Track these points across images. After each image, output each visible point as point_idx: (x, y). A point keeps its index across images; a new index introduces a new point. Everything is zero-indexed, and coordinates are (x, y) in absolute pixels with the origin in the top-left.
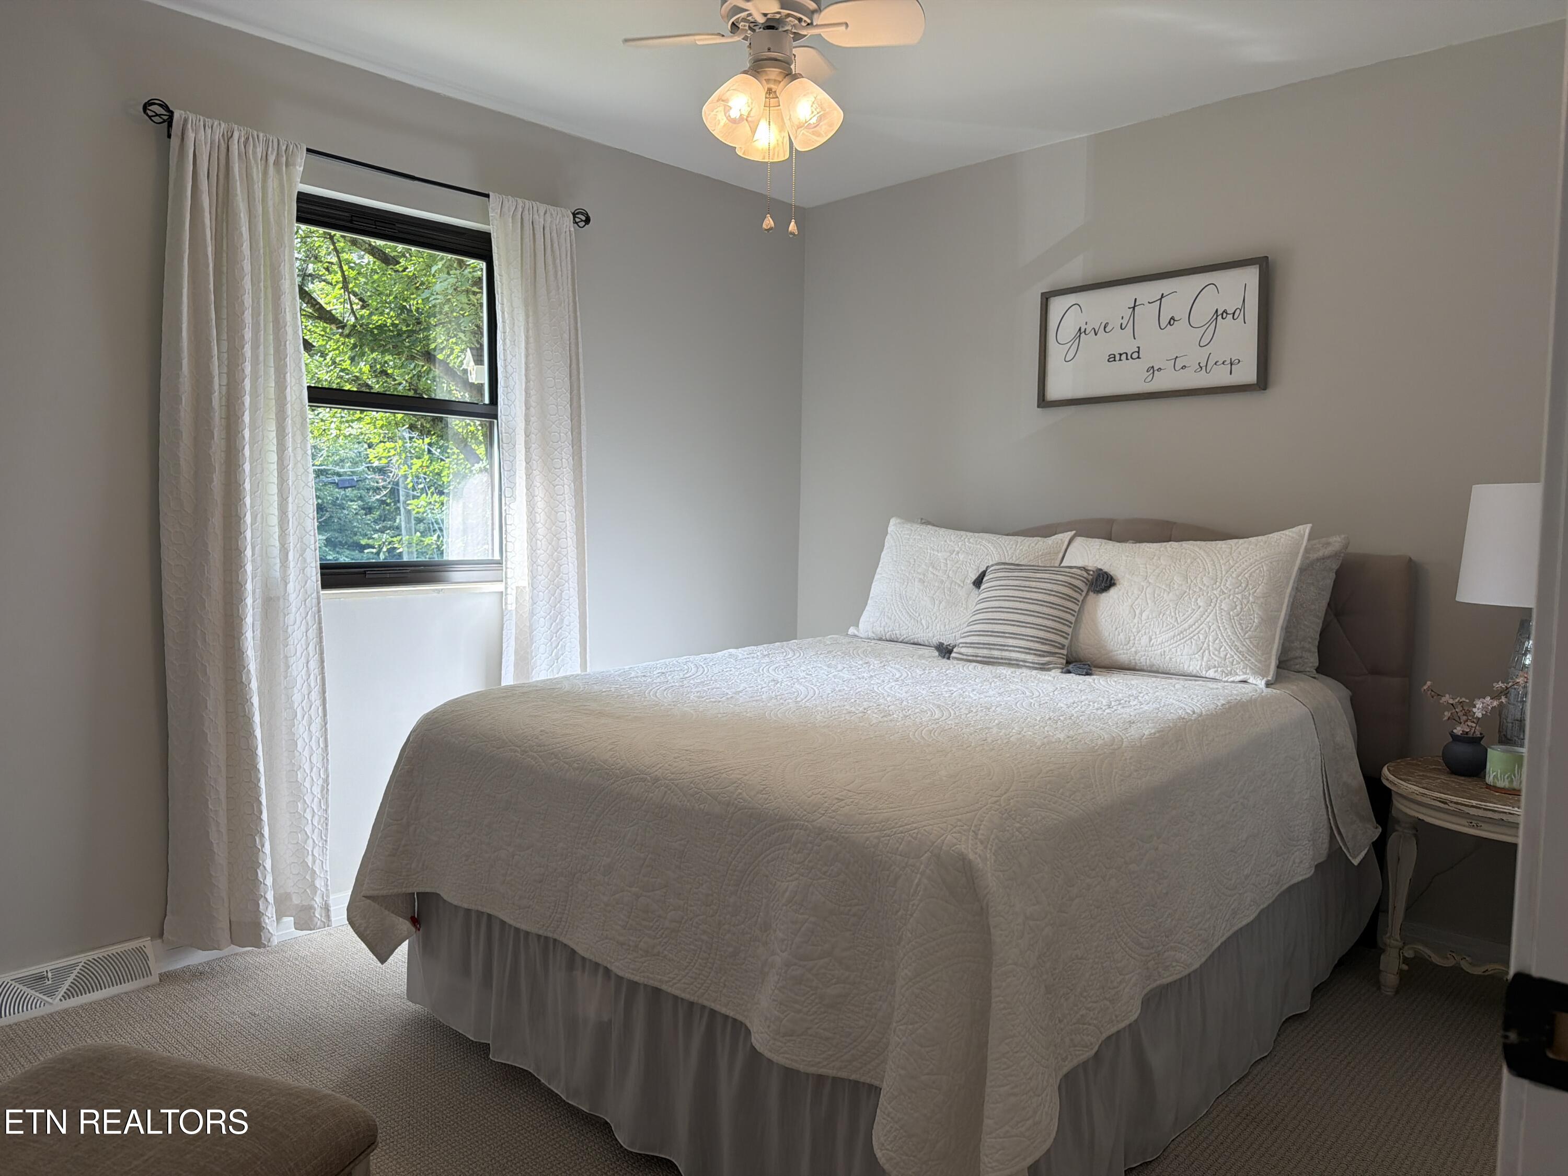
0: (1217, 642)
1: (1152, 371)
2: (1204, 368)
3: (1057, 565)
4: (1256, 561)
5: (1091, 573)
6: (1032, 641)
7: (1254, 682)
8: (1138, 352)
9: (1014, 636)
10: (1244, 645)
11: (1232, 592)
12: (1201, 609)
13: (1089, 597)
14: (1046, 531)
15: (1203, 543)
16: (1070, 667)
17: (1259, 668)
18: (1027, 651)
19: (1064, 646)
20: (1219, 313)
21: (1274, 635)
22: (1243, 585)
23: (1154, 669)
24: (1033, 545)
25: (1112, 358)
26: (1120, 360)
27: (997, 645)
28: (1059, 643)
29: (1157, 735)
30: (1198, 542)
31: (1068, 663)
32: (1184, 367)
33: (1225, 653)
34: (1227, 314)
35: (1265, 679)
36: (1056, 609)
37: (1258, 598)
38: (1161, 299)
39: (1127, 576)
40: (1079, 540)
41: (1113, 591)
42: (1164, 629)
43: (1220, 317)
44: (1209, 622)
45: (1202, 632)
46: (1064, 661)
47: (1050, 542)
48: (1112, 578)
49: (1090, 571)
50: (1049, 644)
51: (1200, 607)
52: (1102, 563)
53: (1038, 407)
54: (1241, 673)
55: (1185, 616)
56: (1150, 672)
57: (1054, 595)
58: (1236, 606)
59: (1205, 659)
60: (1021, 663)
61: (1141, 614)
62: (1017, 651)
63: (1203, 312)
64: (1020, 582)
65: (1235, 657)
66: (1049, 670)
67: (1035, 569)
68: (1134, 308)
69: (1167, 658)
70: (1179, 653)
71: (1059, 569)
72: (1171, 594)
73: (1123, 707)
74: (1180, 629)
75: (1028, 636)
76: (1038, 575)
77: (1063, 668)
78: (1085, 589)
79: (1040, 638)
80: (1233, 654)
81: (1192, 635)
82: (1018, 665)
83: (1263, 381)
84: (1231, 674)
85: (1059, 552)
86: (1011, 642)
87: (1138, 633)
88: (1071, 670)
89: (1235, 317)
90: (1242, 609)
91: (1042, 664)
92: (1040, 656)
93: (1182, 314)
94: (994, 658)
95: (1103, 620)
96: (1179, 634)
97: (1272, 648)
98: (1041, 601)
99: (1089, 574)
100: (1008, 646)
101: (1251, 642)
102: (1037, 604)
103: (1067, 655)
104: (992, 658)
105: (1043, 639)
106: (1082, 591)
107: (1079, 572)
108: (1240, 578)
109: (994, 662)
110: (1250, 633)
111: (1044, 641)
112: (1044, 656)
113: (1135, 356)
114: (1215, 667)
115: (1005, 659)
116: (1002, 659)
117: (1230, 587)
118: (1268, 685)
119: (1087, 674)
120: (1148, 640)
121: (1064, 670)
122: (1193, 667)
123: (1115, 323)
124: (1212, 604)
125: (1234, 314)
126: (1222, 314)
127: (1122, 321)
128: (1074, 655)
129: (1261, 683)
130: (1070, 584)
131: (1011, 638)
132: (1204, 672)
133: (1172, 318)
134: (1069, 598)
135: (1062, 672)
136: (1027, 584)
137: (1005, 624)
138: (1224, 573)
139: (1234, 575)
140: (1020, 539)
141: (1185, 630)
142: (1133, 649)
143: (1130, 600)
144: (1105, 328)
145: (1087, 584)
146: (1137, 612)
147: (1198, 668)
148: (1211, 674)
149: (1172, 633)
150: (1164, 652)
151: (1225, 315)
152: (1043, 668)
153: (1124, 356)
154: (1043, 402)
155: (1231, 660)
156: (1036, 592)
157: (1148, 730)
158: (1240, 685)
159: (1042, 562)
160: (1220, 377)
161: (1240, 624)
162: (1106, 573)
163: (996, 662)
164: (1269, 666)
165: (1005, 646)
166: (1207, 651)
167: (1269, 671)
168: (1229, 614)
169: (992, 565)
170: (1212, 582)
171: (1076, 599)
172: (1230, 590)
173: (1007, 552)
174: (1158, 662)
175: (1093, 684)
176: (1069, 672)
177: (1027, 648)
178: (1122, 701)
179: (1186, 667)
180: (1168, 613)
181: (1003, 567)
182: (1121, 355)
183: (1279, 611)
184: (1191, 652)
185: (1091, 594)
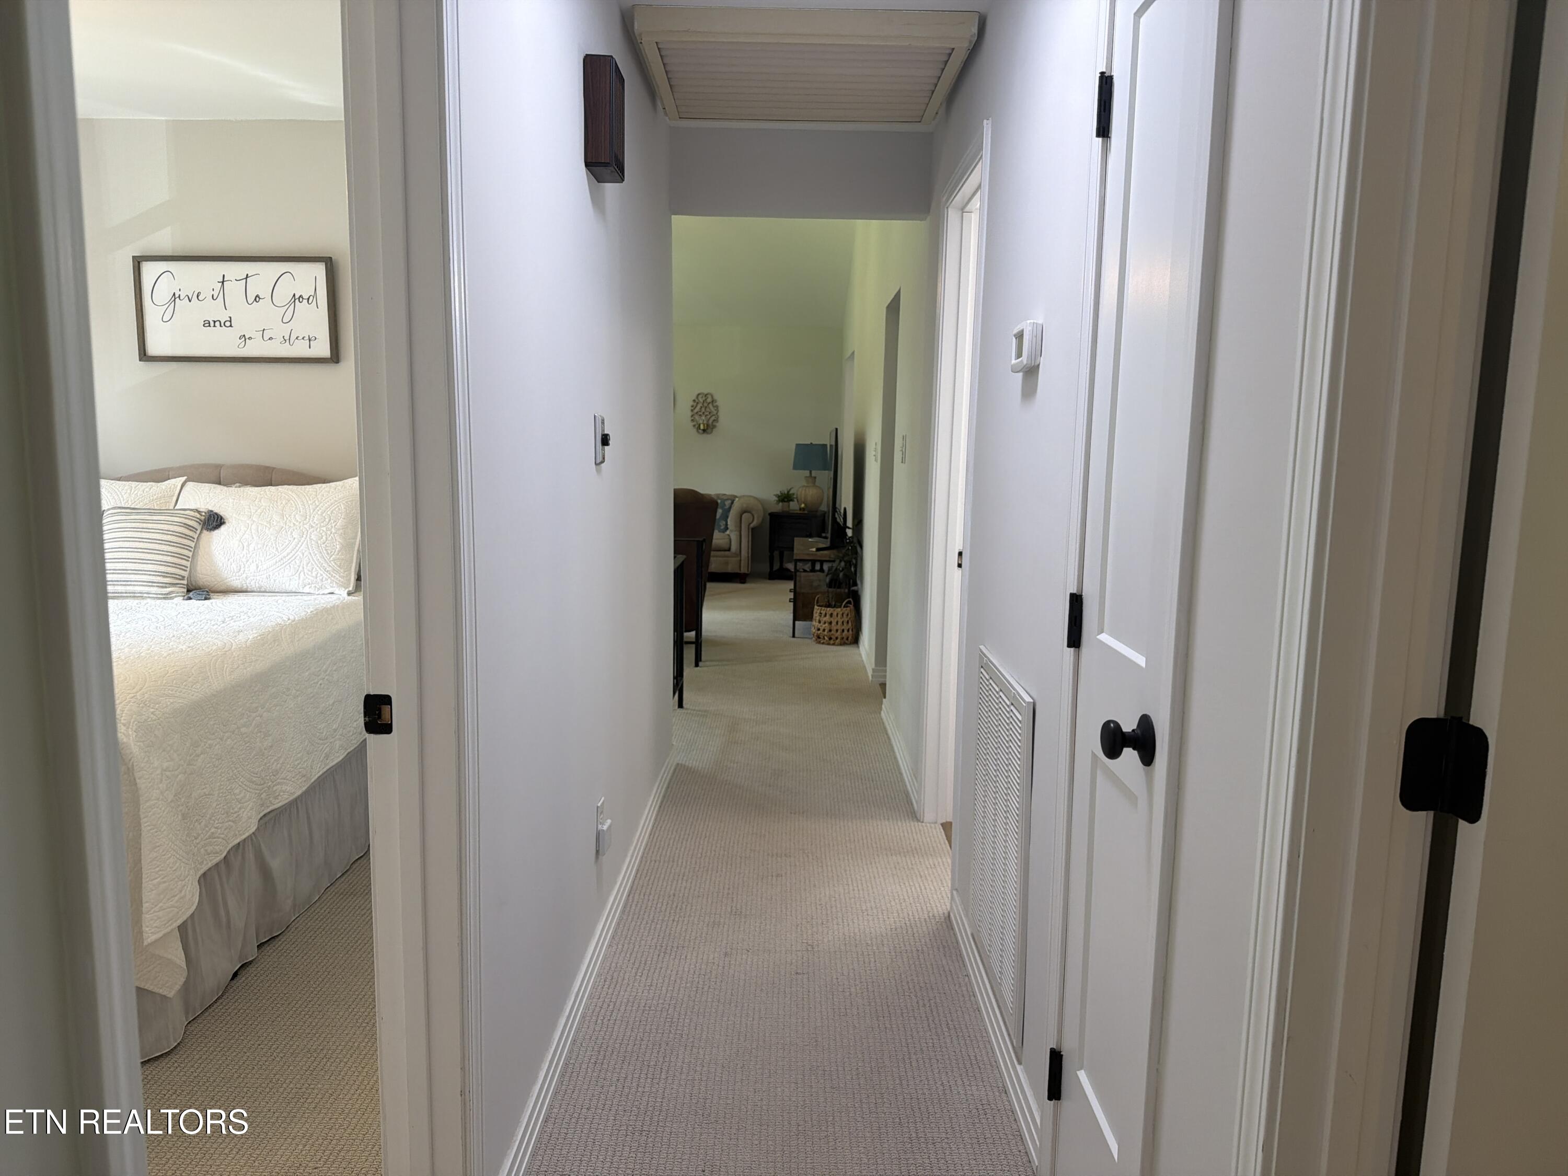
0: (310, 565)
1: (243, 339)
2: (288, 341)
3: (171, 507)
4: (336, 501)
5: (203, 514)
6: (153, 575)
7: (339, 593)
8: (230, 321)
9: (136, 572)
10: (330, 566)
11: (319, 525)
12: (296, 540)
13: (203, 535)
14: (159, 476)
15: (295, 487)
16: (191, 594)
17: (342, 582)
18: (150, 584)
19: (184, 577)
20: (297, 297)
21: (353, 556)
22: (327, 520)
23: (263, 589)
24: (147, 489)
25: (207, 324)
26: (214, 326)
27: (121, 581)
28: (179, 575)
29: (259, 638)
30: (291, 487)
31: (189, 591)
32: (270, 339)
33: (316, 573)
34: (303, 299)
35: (347, 590)
36: (173, 546)
37: (339, 529)
38: (246, 278)
39: (234, 515)
40: (190, 485)
41: (223, 528)
42: (268, 557)
43: (297, 301)
44: (302, 550)
45: (298, 558)
46: (185, 590)
47: (164, 487)
48: (222, 518)
49: (202, 512)
50: (169, 577)
51: (294, 539)
52: (213, 505)
53: (140, 360)
54: (329, 587)
55: (284, 546)
56: (259, 592)
57: (171, 535)
58: (322, 536)
59: (301, 579)
60: (145, 595)
61: (248, 545)
62: (140, 585)
63: (284, 293)
64: (138, 524)
65: (324, 575)
66: (172, 598)
67: (151, 512)
68: (223, 282)
69: (272, 581)
70: (281, 575)
71: (172, 512)
72: (271, 529)
73: (235, 621)
74: (280, 557)
75: (150, 571)
76: (155, 518)
77: (184, 596)
78: (199, 528)
79: (161, 572)
80: (322, 573)
81: (289, 561)
82: (142, 597)
83: (335, 357)
84: (322, 588)
85: (173, 496)
86: (133, 577)
87: (247, 561)
88: (192, 597)
89: (310, 302)
90: (327, 538)
91: (165, 594)
92: (162, 587)
93: (265, 293)
94: (119, 593)
95: (217, 553)
96: (279, 561)
97: (351, 567)
98: (159, 540)
99: (201, 515)
100: (131, 581)
101: (335, 563)
102: (156, 543)
103: (187, 585)
104: (116, 593)
105: (164, 573)
106: (197, 530)
107: (192, 513)
108: (324, 515)
109: (118, 597)
110: (333, 556)
111: (165, 575)
112: (166, 587)
113: (228, 324)
114: (309, 584)
115: (129, 593)
116: (126, 593)
117: (317, 522)
118: (349, 594)
119: (206, 599)
120: (255, 568)
121: (186, 597)
122: (293, 586)
123: (206, 293)
124: (304, 536)
125: (308, 299)
126: (299, 298)
127: (213, 293)
128: (194, 584)
129: (344, 593)
130: (185, 524)
131: (133, 574)
132: (301, 589)
133: (257, 296)
134: (186, 537)
135: (184, 599)
136: (145, 525)
137: (127, 562)
138: (311, 511)
139: (319, 513)
140: (134, 484)
141: (285, 557)
142: (244, 575)
143: (238, 536)
144: (198, 297)
145: (200, 524)
146: (245, 545)
147: (296, 586)
148: (307, 590)
149: (274, 561)
150: (269, 576)
151: (301, 299)
152: (167, 597)
153: (217, 324)
154: (144, 355)
155: (321, 577)
156: (153, 532)
157: (251, 635)
158: (330, 596)
159: (157, 505)
160: (300, 350)
161: (326, 550)
162: (216, 514)
163: (121, 596)
164: (349, 580)
165: (128, 581)
166: (302, 573)
167: (350, 584)
168: (317, 543)
169: (109, 510)
170: (303, 519)
171: (191, 537)
172: (317, 525)
173: (122, 496)
174: (266, 584)
175: (211, 606)
176: (190, 598)
177: (150, 582)
178: (235, 617)
179: (287, 585)
180: (270, 544)
181: (119, 511)
182: (215, 322)
183: (355, 538)
184: (290, 574)
185: (205, 531)
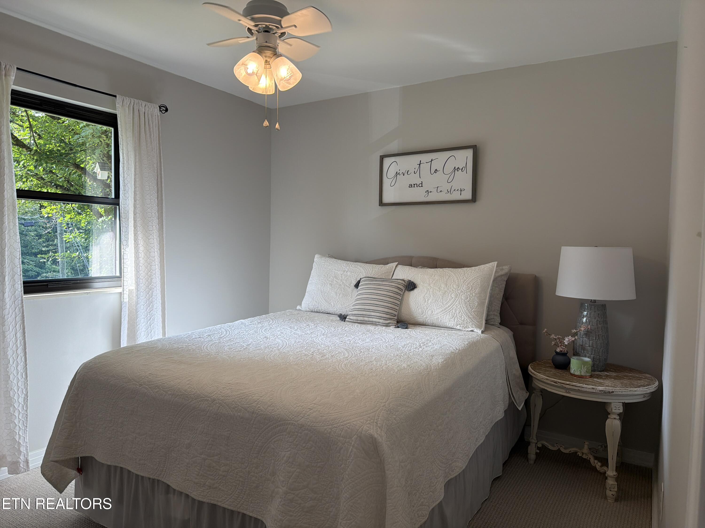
0: (460, 313)
1: (427, 192)
2: (449, 192)
3: (390, 278)
4: (475, 278)
5: (406, 282)
6: (382, 313)
7: (477, 331)
8: (422, 184)
9: (374, 311)
10: (471, 315)
11: (466, 291)
12: (453, 299)
13: (405, 293)
14: (384, 262)
15: (452, 269)
16: (399, 325)
17: (478, 325)
18: (380, 318)
19: (396, 315)
20: (456, 168)
21: (484, 310)
22: (470, 288)
23: (434, 325)
24: (380, 268)
25: (411, 186)
26: (414, 187)
27: (367, 315)
28: (394, 314)
29: (445, 362)
30: (450, 269)
31: (398, 322)
32: (441, 191)
33: (464, 318)
34: (459, 169)
35: (481, 330)
36: (392, 298)
37: (476, 294)
38: (431, 161)
39: (421, 283)
40: (400, 266)
41: (416, 290)
42: (438, 308)
43: (456, 170)
44: (456, 305)
45: (454, 309)
46: (396, 322)
47: (387, 267)
48: (415, 285)
49: (406, 281)
50: (389, 315)
51: (452, 298)
52: (410, 277)
53: (379, 205)
54: (471, 327)
55: (447, 302)
56: (432, 326)
57: (391, 292)
58: (468, 297)
59: (455, 321)
60: (377, 323)
61: (428, 300)
62: (375, 318)
63: (449, 168)
64: (376, 286)
65: (468, 320)
66: (390, 326)
67: (383, 280)
68: (420, 164)
69: (439, 320)
70: (445, 318)
71: (391, 280)
72: (440, 292)
73: (426, 347)
74: (445, 308)
75: (380, 311)
76: (384, 283)
77: (395, 326)
78: (404, 289)
79: (386, 312)
81: (450, 310)
82: (376, 324)
83: (474, 199)
84: (466, 327)
85: (391, 272)
86: (373, 314)
87: (427, 309)
88: (399, 326)
89: (463, 171)
90: (470, 299)
91: (386, 324)
92: (385, 320)
93: (440, 168)
94: (365, 321)
95: (412, 303)
96: (444, 310)
97: (483, 316)
98: (385, 295)
99: (405, 282)
100: (371, 316)
101: (475, 314)
102: (384, 296)
103: (397, 320)
104: (364, 321)
105: (387, 312)
106: (403, 290)
107: (401, 281)
108: (469, 285)
109: (365, 323)
110: (474, 309)
111: (387, 313)
112: (387, 320)
113: (420, 185)
114: (460, 324)
115: (370, 321)
116: (369, 321)
117: (465, 289)
118: (482, 332)
119: (406, 328)
120: (431, 313)
121: (396, 326)
122: (451, 324)
123: (412, 171)
124: (458, 297)
125: (462, 169)
126: (457, 169)
127: (415, 170)
128: (400, 318)
129: (480, 332)
130: (397, 287)
131: (373, 312)
132: (455, 327)
133: (436, 170)
134: (397, 294)
135: (395, 328)
136: (379, 287)
137: (370, 306)
138: (462, 283)
139: (466, 284)
140: (374, 265)
141: (447, 308)
142: (425, 316)
143: (423, 295)
144: (407, 172)
145: (404, 287)
146: (426, 300)
147: (453, 325)
148: (458, 327)
149: (441, 310)
150: (438, 318)
151: (458, 169)
152: (387, 325)
153: (416, 186)
154: (381, 203)
155: (466, 321)
156: (383, 291)
157: (439, 360)
158: (471, 333)
159: (384, 276)
160: (456, 196)
161: (470, 305)
162: (412, 282)
163: (366, 323)
164: (482, 324)
165: (370, 315)
166: (456, 318)
167: (482, 326)
168: (465, 301)
169: (363, 278)
170: (457, 287)
171: (399, 294)
172: (465, 291)
173: (369, 271)
174: (436, 322)
175: (410, 334)
176: (398, 327)
177: (380, 317)
178: (425, 343)
179: (447, 324)
180: (439, 300)
181: (368, 279)
182: (414, 185)
183: (485, 299)
184: (449, 318)
185: (406, 291)
